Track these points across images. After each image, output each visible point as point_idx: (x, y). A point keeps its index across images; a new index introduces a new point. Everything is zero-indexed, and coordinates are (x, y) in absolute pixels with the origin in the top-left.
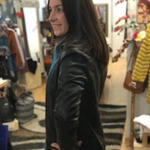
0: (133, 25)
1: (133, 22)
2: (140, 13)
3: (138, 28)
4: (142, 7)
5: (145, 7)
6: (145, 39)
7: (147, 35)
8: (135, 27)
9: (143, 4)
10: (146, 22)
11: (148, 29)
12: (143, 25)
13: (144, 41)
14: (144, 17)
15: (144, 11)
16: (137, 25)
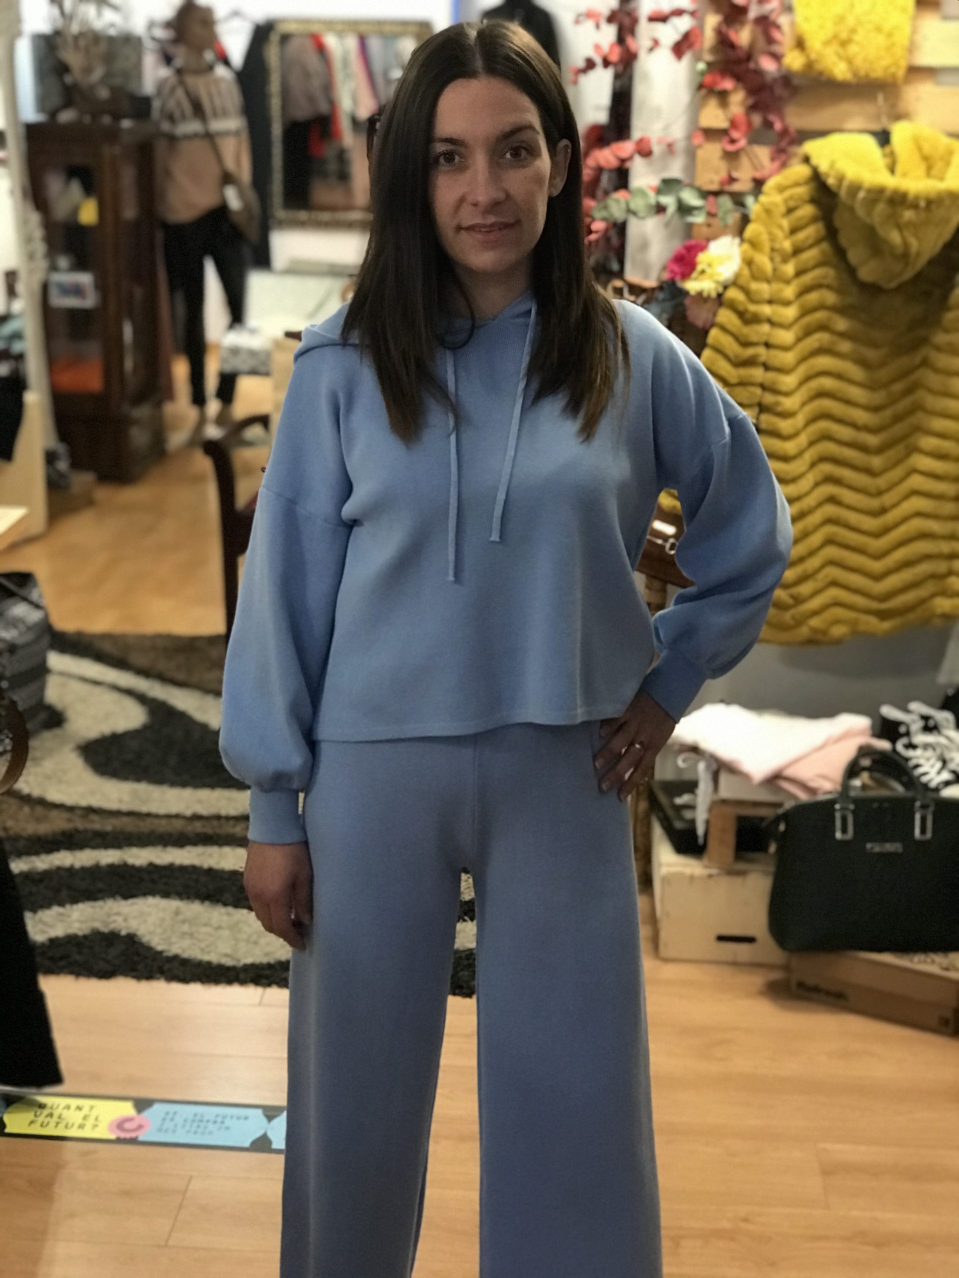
0: (668, 200)
1: (668, 185)
2: (710, 134)
3: (699, 219)
4: (723, 97)
5: (738, 99)
6: (735, 283)
7: (749, 262)
8: (684, 209)
9: (728, 84)
10: (743, 185)
11: (751, 230)
12: (726, 202)
13: (733, 294)
14: (731, 157)
15: (734, 124)
16: (691, 198)
